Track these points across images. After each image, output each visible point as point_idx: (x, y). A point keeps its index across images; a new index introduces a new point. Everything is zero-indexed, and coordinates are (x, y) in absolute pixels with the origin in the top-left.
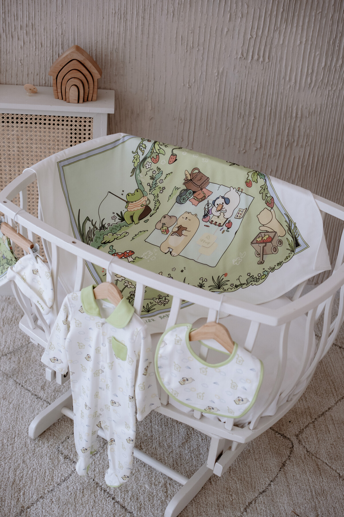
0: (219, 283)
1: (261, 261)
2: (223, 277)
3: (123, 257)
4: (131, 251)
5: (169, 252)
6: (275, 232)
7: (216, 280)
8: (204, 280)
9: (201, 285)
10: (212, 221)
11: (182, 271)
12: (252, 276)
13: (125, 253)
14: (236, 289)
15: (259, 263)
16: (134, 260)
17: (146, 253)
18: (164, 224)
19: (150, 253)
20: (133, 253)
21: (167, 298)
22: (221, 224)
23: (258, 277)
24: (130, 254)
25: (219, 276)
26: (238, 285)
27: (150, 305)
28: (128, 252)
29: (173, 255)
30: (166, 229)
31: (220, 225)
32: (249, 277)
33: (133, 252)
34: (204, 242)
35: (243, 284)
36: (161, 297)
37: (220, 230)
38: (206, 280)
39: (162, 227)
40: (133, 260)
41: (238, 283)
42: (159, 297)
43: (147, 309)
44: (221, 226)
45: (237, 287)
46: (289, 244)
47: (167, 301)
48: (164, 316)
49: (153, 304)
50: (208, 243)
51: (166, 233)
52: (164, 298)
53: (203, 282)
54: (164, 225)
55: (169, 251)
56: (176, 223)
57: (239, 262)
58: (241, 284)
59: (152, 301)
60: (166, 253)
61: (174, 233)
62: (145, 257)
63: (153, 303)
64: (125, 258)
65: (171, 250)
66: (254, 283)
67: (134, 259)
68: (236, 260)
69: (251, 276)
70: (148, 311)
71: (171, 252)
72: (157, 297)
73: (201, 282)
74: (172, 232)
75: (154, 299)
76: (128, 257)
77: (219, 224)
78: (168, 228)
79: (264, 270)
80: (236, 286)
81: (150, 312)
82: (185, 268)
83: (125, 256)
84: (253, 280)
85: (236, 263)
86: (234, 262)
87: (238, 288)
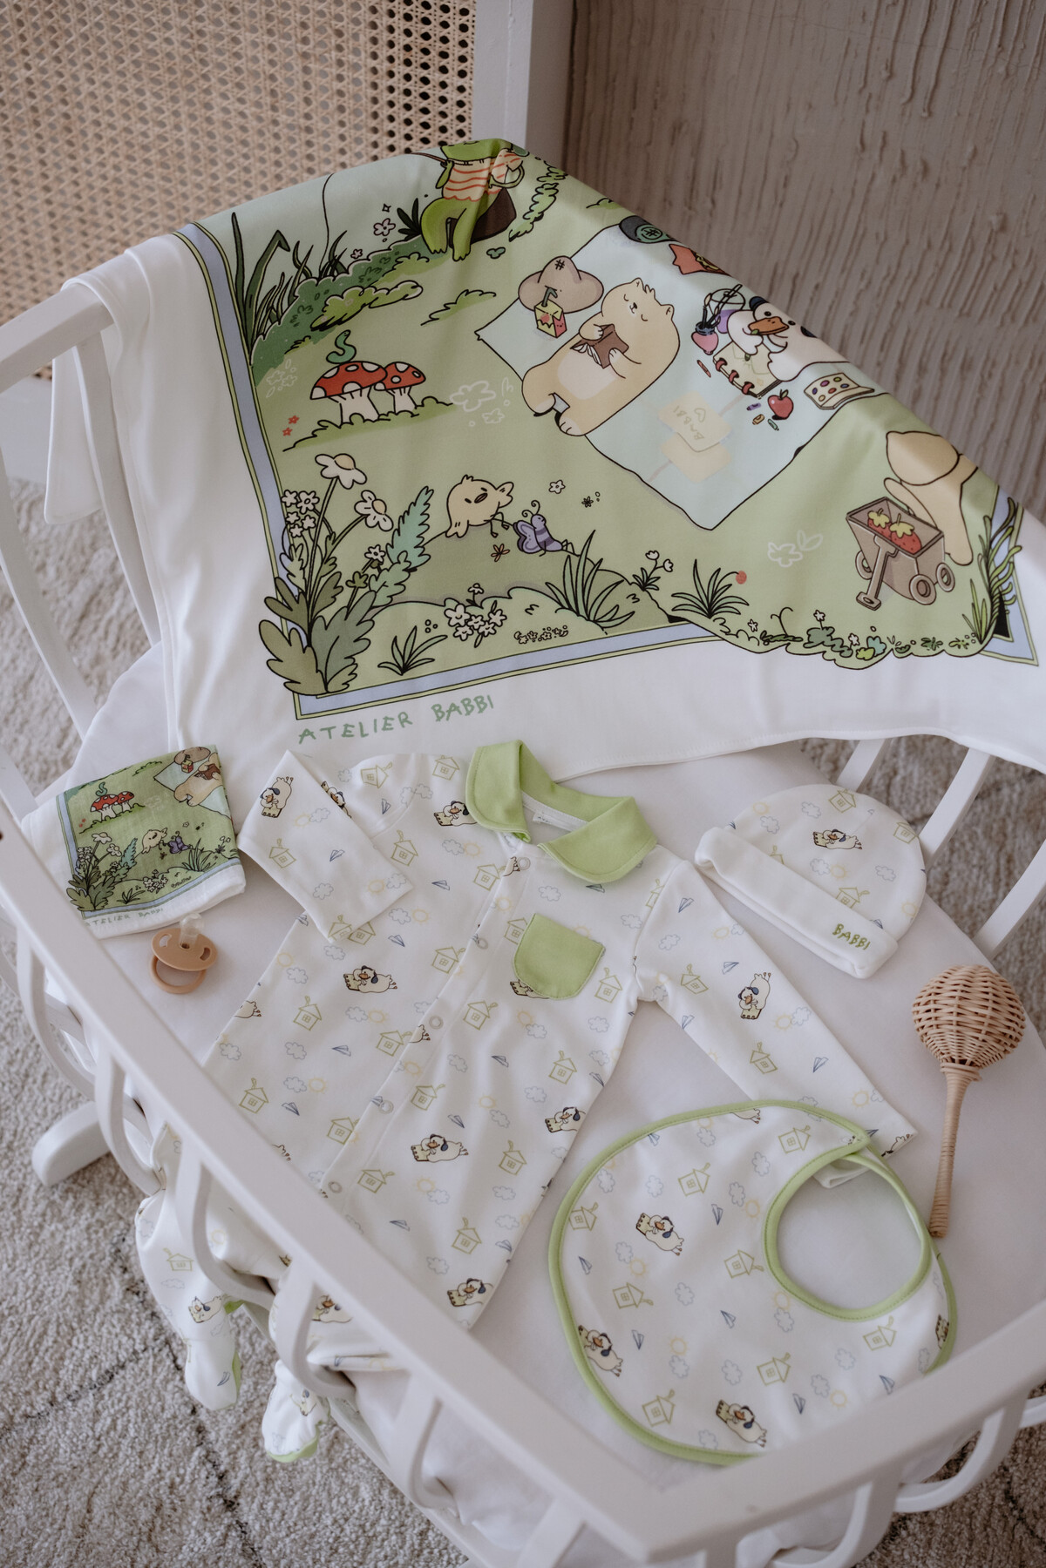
0: (713, 596)
1: (871, 595)
2: (731, 579)
3: (380, 386)
4: (411, 370)
5: (553, 413)
6: (936, 528)
7: (705, 577)
8: (660, 563)
9: (648, 579)
10: (724, 361)
11: (587, 502)
12: (827, 628)
13: (391, 371)
14: (762, 648)
15: (861, 598)
16: (416, 407)
17: (470, 388)
18: (551, 292)
19: (484, 391)
20: (420, 376)
21: (502, 603)
22: (753, 386)
23: (847, 643)
24: (408, 379)
25: (719, 570)
26: (773, 637)
27: (422, 637)
28: (402, 367)
29: (564, 428)
30: (558, 316)
31: (747, 389)
32: (818, 625)
33: (421, 374)
34: (686, 422)
35: (795, 639)
36: (478, 599)
37: (749, 409)
38: (667, 566)
39: (544, 303)
40: (411, 407)
41: (774, 629)
42: (470, 596)
43: (403, 657)
44: (755, 396)
45: (769, 641)
46: (973, 605)
47: (496, 618)
48: (453, 708)
49: (434, 633)
50: (699, 437)
51: (552, 331)
52: (488, 604)
53: (655, 568)
54: (551, 297)
55: (552, 408)
56: (597, 308)
57: (791, 561)
58: (786, 636)
59: (436, 614)
60: (537, 415)
61: (582, 344)
62: (464, 403)
63: (436, 626)
64: (386, 390)
65: (560, 407)
66: (830, 654)
67: (419, 403)
68: (780, 549)
69: (825, 624)
70: (405, 668)
71: (558, 416)
72: (464, 596)
73: (649, 566)
74: (578, 339)
75: (450, 604)
76: (397, 391)
77: (747, 383)
78: (563, 313)
79: (874, 635)
80: (766, 638)
81: (408, 675)
82: (598, 494)
83: (387, 381)
84: (828, 642)
85: (779, 560)
86: (771, 551)
87: (772, 645)
